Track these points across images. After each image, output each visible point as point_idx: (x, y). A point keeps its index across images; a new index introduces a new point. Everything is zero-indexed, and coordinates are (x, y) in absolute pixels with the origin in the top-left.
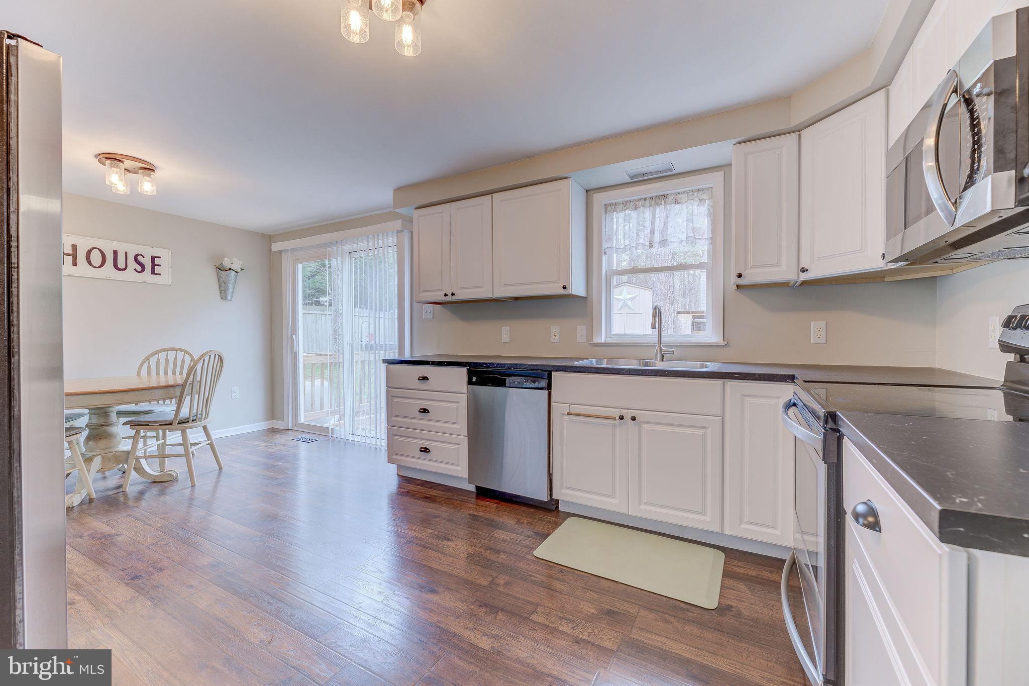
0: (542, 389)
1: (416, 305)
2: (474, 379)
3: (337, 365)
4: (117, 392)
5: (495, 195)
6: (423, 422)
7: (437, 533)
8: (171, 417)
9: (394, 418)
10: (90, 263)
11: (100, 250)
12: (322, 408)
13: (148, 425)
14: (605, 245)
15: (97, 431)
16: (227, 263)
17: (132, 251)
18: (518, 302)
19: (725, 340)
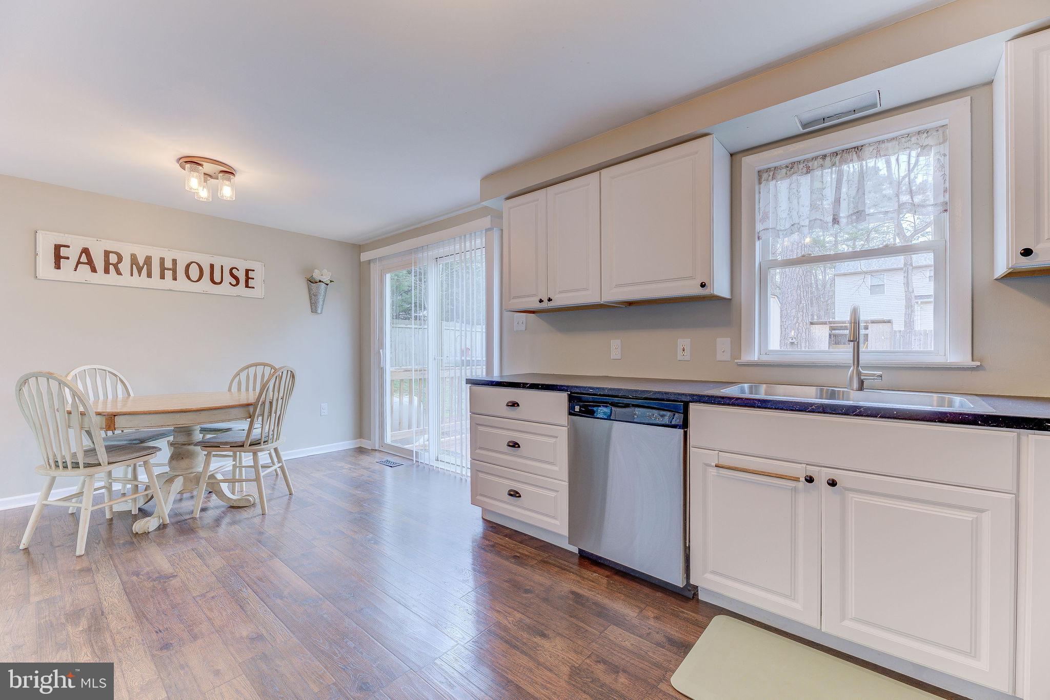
0: (674, 426)
1: (506, 314)
2: (577, 408)
3: (422, 381)
4: (189, 411)
5: (603, 172)
6: (510, 457)
7: (528, 621)
8: (242, 437)
9: (478, 451)
10: (188, 277)
11: (198, 264)
12: (410, 427)
13: (219, 447)
14: (759, 227)
15: (180, 450)
16: (317, 275)
17: (228, 263)
18: (632, 308)
19: (975, 358)
